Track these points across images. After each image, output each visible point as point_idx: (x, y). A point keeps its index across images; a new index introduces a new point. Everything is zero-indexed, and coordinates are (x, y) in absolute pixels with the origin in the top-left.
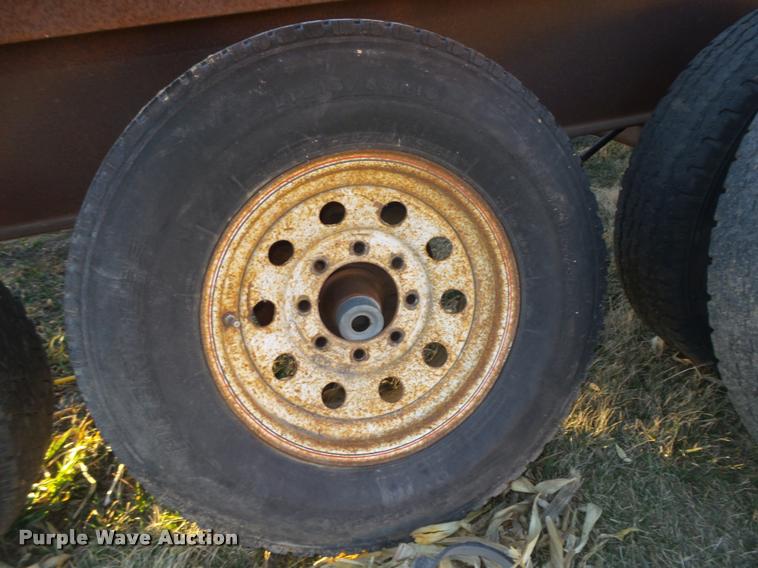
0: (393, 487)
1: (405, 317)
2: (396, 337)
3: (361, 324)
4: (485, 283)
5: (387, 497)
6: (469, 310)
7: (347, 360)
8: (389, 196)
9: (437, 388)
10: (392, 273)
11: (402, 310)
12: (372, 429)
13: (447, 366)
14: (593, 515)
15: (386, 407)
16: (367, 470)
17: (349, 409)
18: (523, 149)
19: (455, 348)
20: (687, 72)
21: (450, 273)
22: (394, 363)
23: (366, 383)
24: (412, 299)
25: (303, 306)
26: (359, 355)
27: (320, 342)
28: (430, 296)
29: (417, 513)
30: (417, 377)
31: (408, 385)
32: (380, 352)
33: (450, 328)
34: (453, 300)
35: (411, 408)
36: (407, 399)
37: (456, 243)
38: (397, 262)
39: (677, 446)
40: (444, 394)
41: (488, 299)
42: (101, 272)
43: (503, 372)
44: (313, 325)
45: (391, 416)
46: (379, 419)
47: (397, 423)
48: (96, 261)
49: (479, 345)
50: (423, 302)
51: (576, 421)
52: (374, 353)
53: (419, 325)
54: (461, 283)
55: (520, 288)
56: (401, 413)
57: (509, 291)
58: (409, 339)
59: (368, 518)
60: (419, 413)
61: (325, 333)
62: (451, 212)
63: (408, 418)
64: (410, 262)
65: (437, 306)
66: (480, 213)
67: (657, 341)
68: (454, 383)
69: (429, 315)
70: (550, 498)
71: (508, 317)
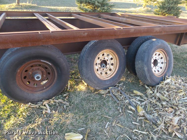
0: (107, 82)
1: (108, 66)
2: (107, 68)
3: (104, 66)
4: (115, 63)
5: (107, 83)
6: (114, 65)
7: (102, 70)
8: (108, 53)
9: (111, 73)
10: (107, 61)
11: (107, 65)
12: (105, 77)
13: (112, 71)
14: (125, 87)
15: (106, 75)
16: (105, 81)
17: (103, 75)
18: (121, 50)
19: (112, 69)
20: (133, 43)
21: (112, 62)
22: (106, 71)
23: (104, 72)
24: (108, 64)
25: (99, 64)
26: (103, 70)
27: (100, 68)
28: (110, 64)
29: (110, 85)
30: (109, 72)
31: (108, 73)
32: (105, 69)
33: (112, 67)
34: (112, 64)
35: (108, 75)
36: (108, 74)
37: (113, 58)
38: (107, 60)
39: (132, 81)
40: (111, 74)
41: (116, 64)
42: (88, 59)
43: (117, 71)
44: (100, 66)
45: (106, 76)
46: (105, 76)
47: (107, 77)
48: (87, 58)
49: (115, 69)
50: (109, 64)
51: (122, 79)
52: (104, 70)
53: (109, 67)
54: (113, 63)
55: (119, 63)
56: (107, 76)
57: (118, 63)
58: (108, 68)
59: (106, 85)
60: (109, 76)
61: (101, 67)
62: (113, 55)
63: (108, 76)
64: (108, 60)
65: (111, 65)
66: (116, 56)
67: (129, 72)
68: (112, 73)
69: (110, 66)
70: (120, 86)
71: (118, 66)
